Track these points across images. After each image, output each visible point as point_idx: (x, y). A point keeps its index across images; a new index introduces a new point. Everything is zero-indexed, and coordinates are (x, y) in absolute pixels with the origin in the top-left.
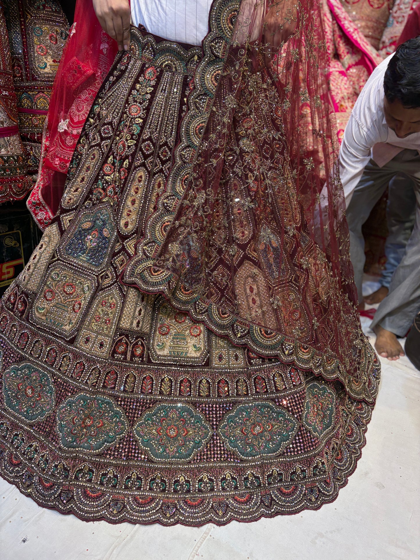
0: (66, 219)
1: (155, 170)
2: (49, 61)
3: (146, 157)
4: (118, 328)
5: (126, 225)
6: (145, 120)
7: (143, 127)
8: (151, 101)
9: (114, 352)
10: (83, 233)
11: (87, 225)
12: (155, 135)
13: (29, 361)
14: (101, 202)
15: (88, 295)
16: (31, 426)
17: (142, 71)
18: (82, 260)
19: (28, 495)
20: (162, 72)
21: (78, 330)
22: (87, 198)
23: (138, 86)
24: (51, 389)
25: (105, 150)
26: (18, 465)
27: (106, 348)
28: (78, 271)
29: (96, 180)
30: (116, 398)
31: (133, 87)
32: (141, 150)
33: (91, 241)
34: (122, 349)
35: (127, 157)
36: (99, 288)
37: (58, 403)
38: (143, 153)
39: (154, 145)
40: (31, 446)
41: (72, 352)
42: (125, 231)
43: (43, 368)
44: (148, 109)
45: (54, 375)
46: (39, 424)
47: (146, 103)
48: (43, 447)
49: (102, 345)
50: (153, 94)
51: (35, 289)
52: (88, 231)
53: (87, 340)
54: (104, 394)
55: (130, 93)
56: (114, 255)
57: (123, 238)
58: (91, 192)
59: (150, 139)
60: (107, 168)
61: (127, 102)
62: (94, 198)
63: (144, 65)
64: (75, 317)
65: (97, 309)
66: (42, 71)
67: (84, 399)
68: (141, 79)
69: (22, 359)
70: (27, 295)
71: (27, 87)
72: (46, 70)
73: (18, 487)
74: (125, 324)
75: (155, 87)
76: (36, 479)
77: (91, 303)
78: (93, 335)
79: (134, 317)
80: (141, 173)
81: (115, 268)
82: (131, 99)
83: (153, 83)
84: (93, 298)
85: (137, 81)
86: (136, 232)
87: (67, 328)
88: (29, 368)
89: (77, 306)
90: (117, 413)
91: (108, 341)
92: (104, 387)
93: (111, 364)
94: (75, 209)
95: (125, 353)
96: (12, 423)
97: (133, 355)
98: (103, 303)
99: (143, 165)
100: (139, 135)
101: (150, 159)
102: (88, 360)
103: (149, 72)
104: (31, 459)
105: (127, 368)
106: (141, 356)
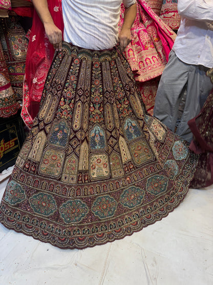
0: (47, 128)
1: (85, 101)
2: (20, 51)
3: (80, 96)
4: (78, 171)
5: (76, 126)
6: (77, 81)
7: (77, 85)
8: (79, 73)
9: (78, 181)
10: (55, 133)
11: (57, 129)
12: (83, 87)
13: (41, 191)
14: (61, 118)
15: (63, 159)
16: (48, 218)
17: (72, 61)
18: (58, 144)
19: (55, 246)
20: (82, 60)
21: (61, 174)
22: (55, 117)
23: (72, 67)
24: (54, 201)
25: (59, 95)
26: (47, 235)
27: (75, 180)
28: (57, 149)
29: (57, 109)
30: (82, 199)
31: (70, 68)
32: (78, 94)
33: (59, 135)
34: (80, 178)
35: (73, 98)
36: (66, 155)
37: (58, 206)
38: (79, 95)
39: (83, 90)
40: (50, 226)
41: (60, 184)
42: (75, 129)
43: (48, 193)
44: (78, 77)
45: (54, 195)
46: (51, 216)
47: (77, 74)
48: (56, 225)
49: (72, 179)
50: (79, 70)
51: (39, 160)
52: (58, 131)
53: (66, 178)
54: (77, 198)
55: (69, 71)
56: (70, 140)
57: (75, 132)
58: (56, 115)
59: (81, 88)
60: (62, 103)
61: (68, 74)
62: (58, 117)
63: (73, 58)
64: (59, 169)
65: (68, 164)
66: (17, 56)
67: (71, 202)
68: (73, 64)
69: (38, 191)
70: (36, 164)
71: (11, 64)
72: (19, 56)
73: (50, 243)
74: (80, 168)
75: (80, 67)
76: (57, 238)
77: (64, 162)
78: (68, 175)
79: (83, 165)
80: (79, 103)
81: (71, 146)
82: (70, 73)
83: (78, 65)
84: (65, 160)
85: (71, 65)
86: (80, 129)
87: (57, 174)
88: (41, 194)
89: (59, 164)
90: (83, 205)
91: (75, 176)
92: (77, 195)
93: (78, 186)
94: (50, 123)
95: (82, 180)
96: (39, 218)
97: (85, 180)
98: (70, 161)
99: (80, 100)
100: (76, 88)
101: (82, 97)
102: (68, 186)
103: (76, 61)
104: (52, 231)
105: (84, 186)
106: (88, 180)
